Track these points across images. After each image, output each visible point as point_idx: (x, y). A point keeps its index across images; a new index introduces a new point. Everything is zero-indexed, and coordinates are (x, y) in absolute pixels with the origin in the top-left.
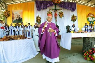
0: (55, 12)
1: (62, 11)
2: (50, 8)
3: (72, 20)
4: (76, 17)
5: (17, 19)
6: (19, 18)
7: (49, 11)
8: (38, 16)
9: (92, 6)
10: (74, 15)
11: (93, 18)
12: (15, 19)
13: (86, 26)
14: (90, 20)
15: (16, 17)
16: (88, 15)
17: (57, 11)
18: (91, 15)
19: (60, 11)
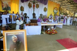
0: (34, 4)
1: (39, 3)
2: (30, 1)
3: (44, 11)
4: (47, 9)
5: (6, 8)
6: (8, 6)
7: (30, 3)
8: (22, 6)
9: (57, 3)
10: (45, 7)
11: (57, 10)
12: (4, 7)
13: (51, 16)
14: (55, 11)
15: (5, 5)
16: (54, 8)
17: (35, 3)
18: (56, 9)
19: (37, 4)
